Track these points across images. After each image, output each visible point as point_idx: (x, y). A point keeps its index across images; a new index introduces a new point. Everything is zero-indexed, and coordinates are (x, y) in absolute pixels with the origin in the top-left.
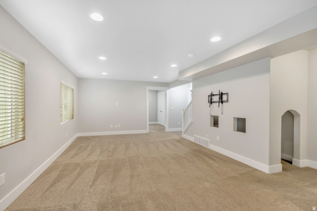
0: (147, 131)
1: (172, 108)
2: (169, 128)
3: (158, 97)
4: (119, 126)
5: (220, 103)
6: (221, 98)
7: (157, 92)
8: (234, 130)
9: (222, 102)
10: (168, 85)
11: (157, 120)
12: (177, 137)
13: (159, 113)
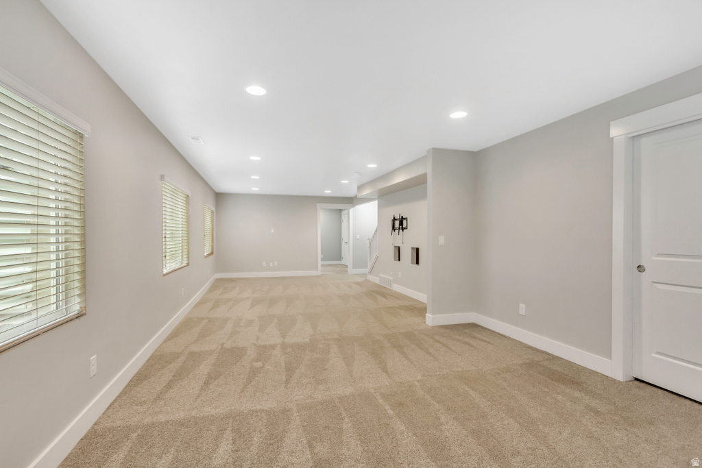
0: (318, 272)
1: (358, 236)
2: (354, 268)
3: (343, 218)
4: (276, 264)
5: (401, 231)
6: (401, 224)
7: (340, 211)
8: (412, 263)
9: (403, 230)
10: (351, 201)
11: (340, 258)
12: (360, 279)
13: (344, 246)
